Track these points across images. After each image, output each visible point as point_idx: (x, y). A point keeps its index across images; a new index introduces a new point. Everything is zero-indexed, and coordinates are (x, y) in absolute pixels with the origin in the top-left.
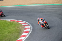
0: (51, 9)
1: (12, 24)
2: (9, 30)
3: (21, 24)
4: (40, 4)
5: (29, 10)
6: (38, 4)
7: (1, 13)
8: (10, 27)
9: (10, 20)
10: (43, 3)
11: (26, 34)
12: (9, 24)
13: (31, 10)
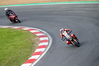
1: (19, 34)
2: (15, 43)
3: (33, 33)
5: (47, 11)
8: (16, 38)
9: (16, 28)
11: (42, 50)
12: (15, 33)
13: (50, 11)
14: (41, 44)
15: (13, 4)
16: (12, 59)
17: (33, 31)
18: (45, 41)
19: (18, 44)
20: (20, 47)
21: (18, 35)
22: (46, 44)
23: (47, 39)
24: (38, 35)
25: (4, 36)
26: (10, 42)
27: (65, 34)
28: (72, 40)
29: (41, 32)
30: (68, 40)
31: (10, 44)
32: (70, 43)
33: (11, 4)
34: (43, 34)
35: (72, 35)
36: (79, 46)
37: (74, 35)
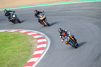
0: (79, 10)
3: (31, 36)
9: (13, 31)
11: (41, 52)
12: (12, 37)
18: (44, 43)
19: (16, 47)
20: (18, 50)
21: (15, 39)
23: (45, 40)
24: (36, 37)
29: (39, 34)
31: (8, 48)
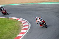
2: (8, 27)
4: (38, 2)
5: (28, 8)
6: (36, 2)
7: (4, 11)
8: (9, 24)
9: (9, 18)
10: (41, 2)
11: (25, 31)
13: (29, 8)
14: (24, 28)
15: (7, 4)
16: (7, 36)
17: (19, 20)
18: (27, 26)
19: (10, 27)
20: (11, 29)
21: (10, 22)
22: (27, 27)
23: (28, 24)
24: (22, 22)
25: (2, 23)
26: (6, 27)
27: (39, 20)
28: (43, 24)
29: (24, 21)
30: (40, 24)
32: (41, 25)
33: (6, 4)
34: (25, 22)
35: (43, 21)
36: (47, 27)
37: (44, 21)
